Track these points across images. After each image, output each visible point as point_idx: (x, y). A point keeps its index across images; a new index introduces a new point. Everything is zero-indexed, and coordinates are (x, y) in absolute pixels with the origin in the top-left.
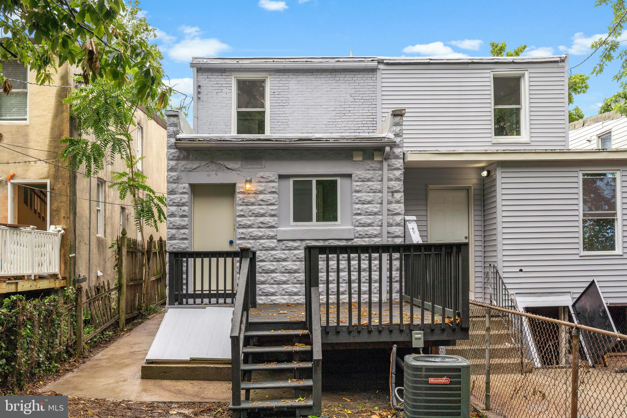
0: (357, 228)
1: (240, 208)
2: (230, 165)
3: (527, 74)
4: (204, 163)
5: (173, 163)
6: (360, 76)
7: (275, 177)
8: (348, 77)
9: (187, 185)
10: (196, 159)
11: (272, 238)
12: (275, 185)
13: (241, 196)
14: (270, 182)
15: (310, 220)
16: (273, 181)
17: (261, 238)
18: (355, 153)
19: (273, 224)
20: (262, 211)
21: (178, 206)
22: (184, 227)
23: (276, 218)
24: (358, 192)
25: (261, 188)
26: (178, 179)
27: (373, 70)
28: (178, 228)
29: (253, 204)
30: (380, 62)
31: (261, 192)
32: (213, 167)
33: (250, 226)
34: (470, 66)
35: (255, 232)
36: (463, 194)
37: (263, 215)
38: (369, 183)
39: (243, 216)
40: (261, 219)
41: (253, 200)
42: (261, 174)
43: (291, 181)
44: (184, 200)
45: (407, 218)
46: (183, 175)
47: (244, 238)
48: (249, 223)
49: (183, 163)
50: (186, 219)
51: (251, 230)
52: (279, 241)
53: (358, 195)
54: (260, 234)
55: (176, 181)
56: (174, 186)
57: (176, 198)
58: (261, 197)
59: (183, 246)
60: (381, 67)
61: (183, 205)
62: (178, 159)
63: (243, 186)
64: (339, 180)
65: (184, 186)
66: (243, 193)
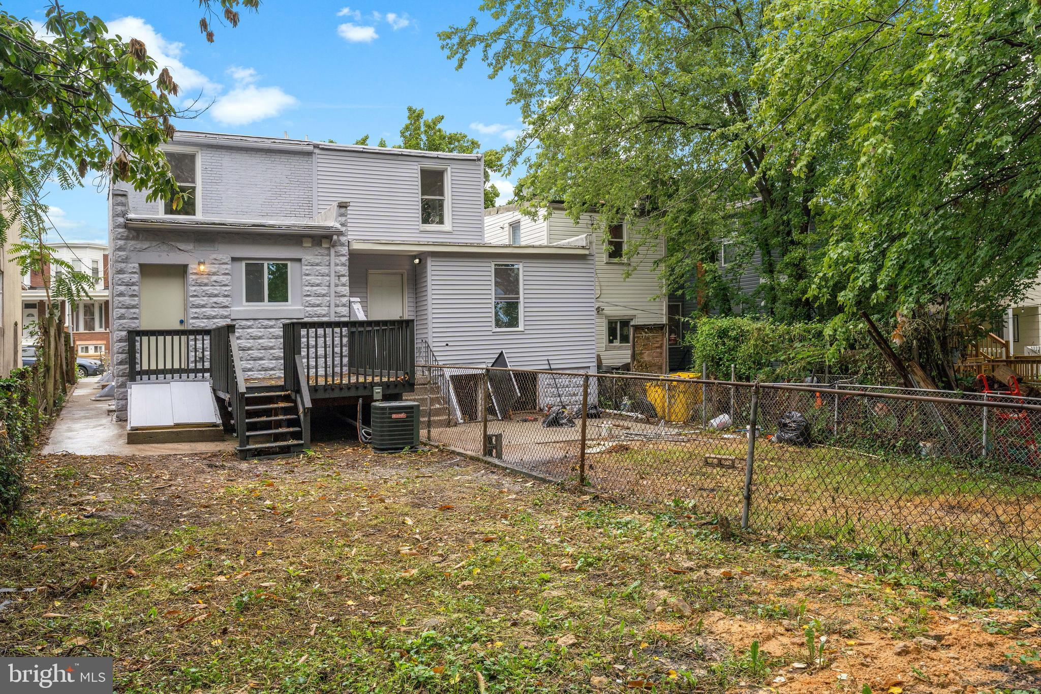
0: (308, 309)
1: (194, 288)
2: (182, 246)
3: (449, 168)
4: (154, 244)
5: (121, 242)
6: (296, 158)
7: (228, 260)
8: (284, 158)
9: (137, 265)
10: (146, 239)
11: (226, 317)
12: (229, 267)
13: (194, 277)
14: (223, 264)
15: (262, 300)
16: (227, 264)
17: (214, 317)
18: (304, 240)
19: (227, 304)
20: (216, 292)
21: (127, 285)
22: (134, 307)
23: (229, 299)
24: (308, 275)
25: (214, 270)
26: (127, 258)
27: (309, 154)
28: (127, 308)
29: (206, 285)
30: (316, 146)
31: (214, 274)
32: (165, 247)
33: (203, 306)
34: (400, 158)
35: (209, 311)
37: (216, 296)
38: (318, 268)
39: (196, 296)
40: (215, 299)
41: (206, 281)
42: (214, 256)
43: (243, 264)
44: (133, 280)
45: (352, 299)
46: (133, 255)
47: (197, 318)
48: (203, 303)
49: (133, 242)
50: (136, 298)
51: (204, 310)
52: (232, 320)
53: (308, 278)
54: (214, 314)
55: (125, 260)
56: (123, 265)
57: (126, 277)
58: (214, 278)
59: (133, 325)
60: (317, 151)
61: (133, 284)
62: (127, 238)
63: (193, 267)
64: (289, 264)
65: (134, 266)
66: (196, 274)
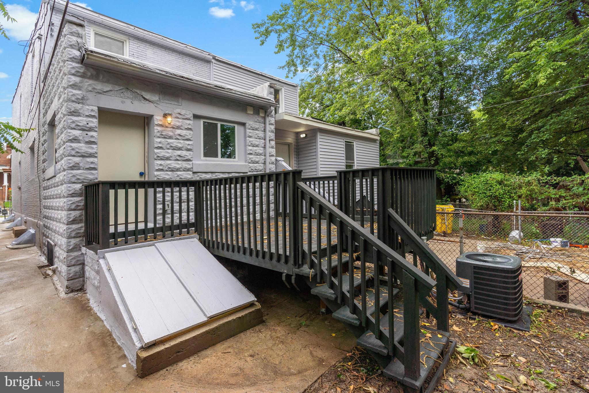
0: (250, 164)
1: (159, 140)
2: (148, 96)
3: (283, 89)
4: (117, 88)
5: (77, 79)
7: (190, 116)
9: (96, 109)
10: (108, 82)
11: (188, 170)
12: (191, 122)
13: (159, 128)
14: (187, 119)
15: (216, 156)
16: (189, 119)
17: (178, 170)
18: (249, 107)
19: (189, 157)
20: (180, 145)
21: (83, 130)
22: (91, 155)
23: (191, 153)
24: (250, 137)
25: (178, 124)
26: (83, 98)
27: (208, 62)
28: (83, 156)
29: (171, 138)
30: (214, 58)
31: (178, 128)
32: (128, 94)
33: (168, 159)
34: (260, 77)
35: (173, 164)
36: (286, 147)
37: (180, 149)
38: (257, 132)
39: (161, 148)
40: (179, 152)
41: (171, 134)
42: (178, 111)
43: (202, 122)
44: (91, 125)
46: (90, 95)
47: (162, 170)
48: (168, 155)
49: (91, 82)
50: (95, 146)
51: (168, 162)
52: (194, 173)
53: (251, 139)
54: (178, 166)
55: (81, 101)
56: (79, 106)
57: (82, 121)
58: (178, 132)
59: (91, 177)
60: (213, 61)
61: (91, 129)
62: (83, 76)
63: (158, 119)
64: (237, 127)
65: (92, 109)
66: (161, 126)
